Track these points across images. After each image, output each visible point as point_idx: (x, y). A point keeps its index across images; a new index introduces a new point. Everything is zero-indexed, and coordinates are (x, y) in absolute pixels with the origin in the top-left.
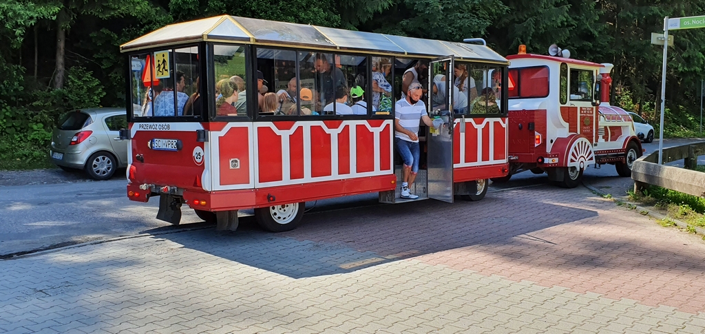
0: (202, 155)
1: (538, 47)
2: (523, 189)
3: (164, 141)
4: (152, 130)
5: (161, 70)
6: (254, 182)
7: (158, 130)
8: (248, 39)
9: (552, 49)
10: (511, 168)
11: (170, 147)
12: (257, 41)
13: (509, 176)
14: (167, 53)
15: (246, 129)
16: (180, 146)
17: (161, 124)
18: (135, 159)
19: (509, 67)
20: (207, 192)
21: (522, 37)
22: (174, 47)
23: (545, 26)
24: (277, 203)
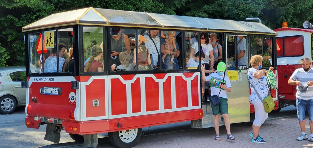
0: (74, 98)
1: (296, 21)
2: (289, 117)
3: (50, 89)
4: (43, 81)
5: (49, 43)
6: (108, 115)
7: (46, 81)
8: (105, 23)
9: (305, 24)
10: (281, 103)
11: (54, 93)
12: (111, 23)
13: (280, 109)
14: (52, 32)
15: (103, 80)
16: (61, 92)
17: (48, 77)
18: (31, 100)
19: (277, 37)
20: (78, 122)
21: (285, 16)
22: (57, 28)
23: (300, 8)
24: (124, 129)
